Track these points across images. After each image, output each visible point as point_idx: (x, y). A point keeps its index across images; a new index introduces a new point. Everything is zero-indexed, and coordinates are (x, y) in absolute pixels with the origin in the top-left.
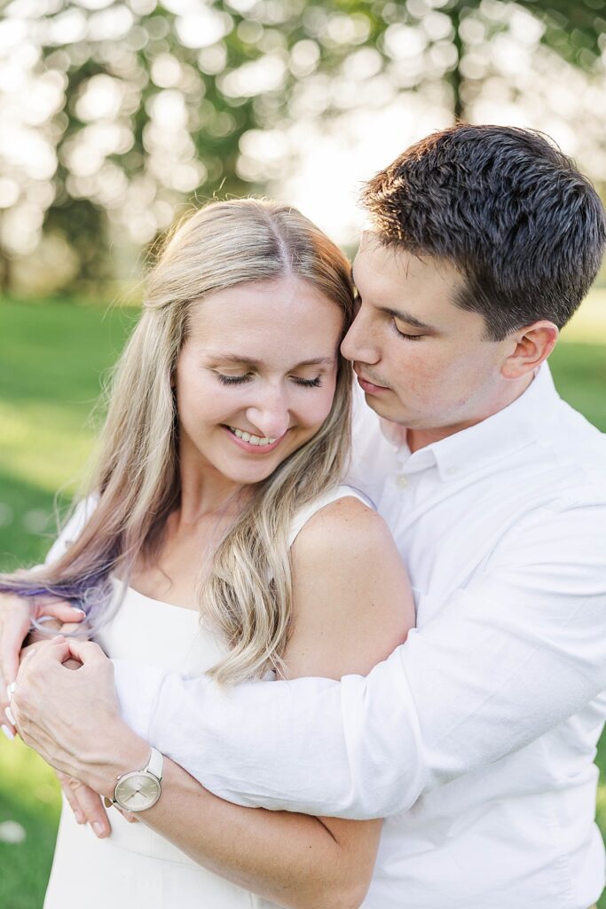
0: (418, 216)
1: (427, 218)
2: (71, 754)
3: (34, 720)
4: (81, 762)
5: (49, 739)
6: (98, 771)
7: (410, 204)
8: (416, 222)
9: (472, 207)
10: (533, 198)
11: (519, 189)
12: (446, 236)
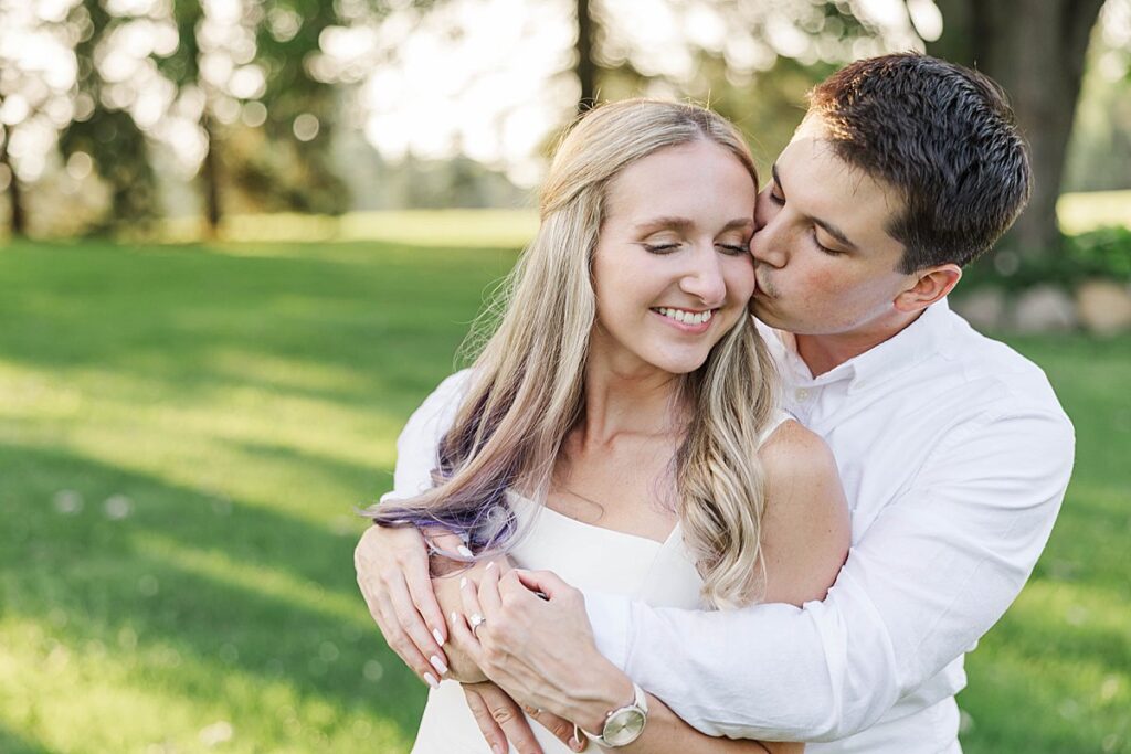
0: (885, 140)
1: (893, 144)
2: (560, 690)
3: (514, 653)
4: (570, 698)
5: (532, 674)
6: (586, 707)
7: (879, 126)
8: (882, 145)
9: (933, 143)
10: (988, 147)
11: (976, 135)
12: (907, 166)
